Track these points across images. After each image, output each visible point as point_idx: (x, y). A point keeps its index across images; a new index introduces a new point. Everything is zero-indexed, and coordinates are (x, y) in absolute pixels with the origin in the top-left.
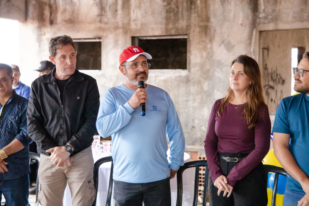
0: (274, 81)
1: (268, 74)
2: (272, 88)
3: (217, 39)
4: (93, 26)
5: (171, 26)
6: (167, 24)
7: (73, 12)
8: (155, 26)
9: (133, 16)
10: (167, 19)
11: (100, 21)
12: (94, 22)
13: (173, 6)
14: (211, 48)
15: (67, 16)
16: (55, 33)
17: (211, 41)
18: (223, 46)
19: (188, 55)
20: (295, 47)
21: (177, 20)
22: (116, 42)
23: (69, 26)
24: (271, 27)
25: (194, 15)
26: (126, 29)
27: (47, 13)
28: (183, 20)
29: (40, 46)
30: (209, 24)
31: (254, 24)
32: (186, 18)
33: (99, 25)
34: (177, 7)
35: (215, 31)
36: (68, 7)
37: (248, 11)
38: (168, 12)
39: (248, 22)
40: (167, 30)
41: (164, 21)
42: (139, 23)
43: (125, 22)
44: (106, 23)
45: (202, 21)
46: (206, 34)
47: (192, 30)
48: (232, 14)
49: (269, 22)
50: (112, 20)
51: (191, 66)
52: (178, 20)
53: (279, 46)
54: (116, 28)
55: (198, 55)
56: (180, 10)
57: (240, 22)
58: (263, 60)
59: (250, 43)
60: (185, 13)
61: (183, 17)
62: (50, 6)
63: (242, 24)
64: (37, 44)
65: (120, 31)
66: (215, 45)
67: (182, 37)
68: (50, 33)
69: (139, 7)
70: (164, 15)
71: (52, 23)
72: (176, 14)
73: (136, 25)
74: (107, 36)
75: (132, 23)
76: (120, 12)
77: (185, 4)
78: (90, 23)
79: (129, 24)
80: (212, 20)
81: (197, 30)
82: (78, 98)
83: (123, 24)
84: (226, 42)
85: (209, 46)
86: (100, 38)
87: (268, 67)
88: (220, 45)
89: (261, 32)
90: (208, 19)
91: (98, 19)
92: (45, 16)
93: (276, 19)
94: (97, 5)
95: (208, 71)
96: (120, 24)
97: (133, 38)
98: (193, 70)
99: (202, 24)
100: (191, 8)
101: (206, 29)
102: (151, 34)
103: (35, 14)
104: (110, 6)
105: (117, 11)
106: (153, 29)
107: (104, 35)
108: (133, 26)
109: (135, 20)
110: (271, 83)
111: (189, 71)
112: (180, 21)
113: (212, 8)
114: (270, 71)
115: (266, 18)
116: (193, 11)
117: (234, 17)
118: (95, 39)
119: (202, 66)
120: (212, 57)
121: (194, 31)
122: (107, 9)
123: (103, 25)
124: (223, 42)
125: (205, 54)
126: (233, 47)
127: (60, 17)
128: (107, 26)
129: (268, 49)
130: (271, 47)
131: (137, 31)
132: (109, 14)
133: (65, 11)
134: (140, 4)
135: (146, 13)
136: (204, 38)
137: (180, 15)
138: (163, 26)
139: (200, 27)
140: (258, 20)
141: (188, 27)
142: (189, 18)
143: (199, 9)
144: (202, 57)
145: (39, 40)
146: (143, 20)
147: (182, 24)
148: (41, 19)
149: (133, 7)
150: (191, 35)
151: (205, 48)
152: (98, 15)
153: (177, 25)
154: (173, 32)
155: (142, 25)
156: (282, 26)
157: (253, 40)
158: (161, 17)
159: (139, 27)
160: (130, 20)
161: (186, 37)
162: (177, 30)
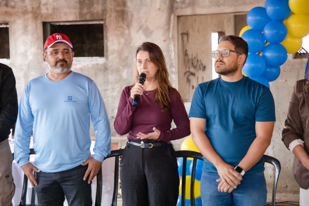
0: (195, 67)
1: (188, 60)
2: (193, 74)
3: (135, 24)
5: (85, 11)
6: (81, 9)
8: (68, 11)
10: (81, 3)
11: (6, 5)
14: (129, 34)
17: (128, 26)
18: (141, 31)
19: (105, 41)
20: (215, 31)
21: (91, 5)
22: (25, 28)
24: (188, 11)
26: (36, 14)
28: (98, 5)
30: (126, 9)
31: (172, 9)
32: (101, 1)
33: (5, 9)
35: (132, 16)
39: (165, 7)
40: (81, 14)
41: (78, 5)
42: (50, 7)
43: (34, 6)
44: (13, 7)
45: (118, 5)
46: (123, 19)
47: (108, 15)
49: (186, 7)
50: (20, 4)
51: (109, 53)
52: (93, 5)
53: (198, 31)
54: (25, 12)
55: (116, 42)
57: (158, 6)
58: (183, 46)
59: (169, 29)
63: (159, 9)
65: (30, 16)
66: (133, 31)
67: (98, 23)
73: (47, 9)
74: (14, 21)
75: (42, 7)
79: (39, 8)
80: (129, 4)
81: (114, 15)
83: (33, 8)
84: (144, 28)
85: (127, 32)
86: (7, 24)
87: (188, 53)
88: (138, 31)
89: (179, 17)
90: (124, 4)
91: (4, 2)
93: (193, 4)
95: (127, 58)
96: (29, 8)
97: (44, 24)
98: (110, 57)
99: (118, 9)
101: (122, 14)
102: (64, 19)
106: (66, 14)
107: (12, 20)
108: (44, 11)
109: (45, 4)
110: (192, 70)
111: (107, 59)
112: (95, 6)
114: (190, 57)
115: (183, 2)
117: (152, 1)
118: (1, 24)
119: (120, 53)
120: (130, 43)
121: (110, 16)
123: (10, 10)
124: (141, 28)
125: (122, 40)
126: (152, 32)
128: (15, 10)
129: (187, 34)
130: (191, 32)
131: (48, 15)
136: (121, 24)
138: (77, 11)
139: (117, 11)
140: (175, 5)
141: (104, 11)
142: (105, 2)
144: (119, 43)
146: (55, 4)
147: (98, 8)
150: (107, 20)
151: (122, 34)
153: (92, 10)
154: (88, 17)
155: (54, 9)
157: (172, 25)
158: (74, 1)
159: (50, 11)
160: (40, 4)
161: (102, 22)
162: (93, 14)
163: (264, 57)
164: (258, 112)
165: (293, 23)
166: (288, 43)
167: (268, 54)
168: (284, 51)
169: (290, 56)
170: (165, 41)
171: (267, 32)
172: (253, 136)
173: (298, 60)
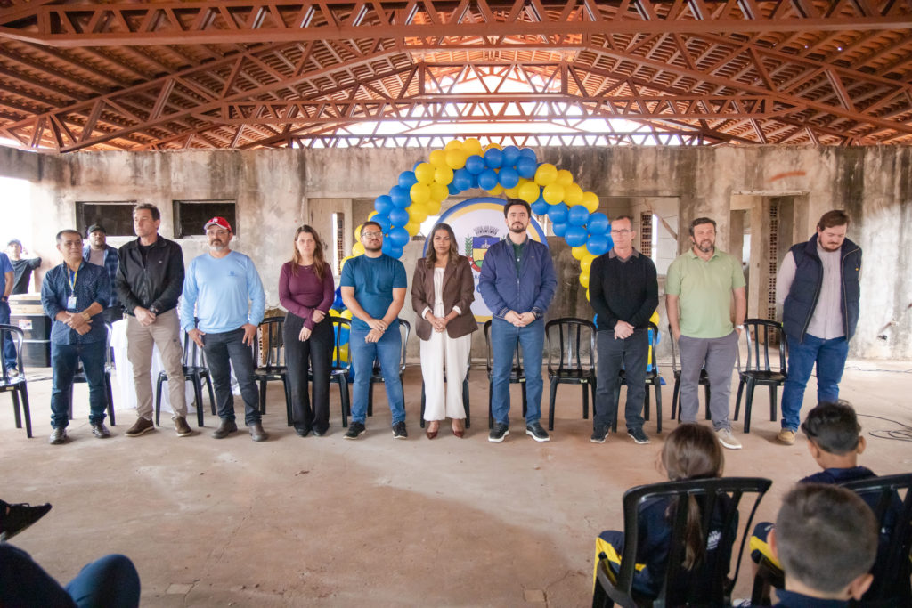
3: (267, 206)
4: (125, 189)
5: (217, 191)
6: (213, 189)
7: (101, 172)
8: (199, 190)
9: (174, 178)
10: (213, 184)
11: (135, 183)
12: (128, 184)
13: (219, 171)
14: (261, 214)
15: (93, 176)
16: (78, 195)
17: (260, 207)
18: (273, 212)
19: (237, 221)
21: (223, 185)
23: (96, 187)
24: (318, 195)
25: (241, 181)
26: (166, 192)
27: (67, 172)
28: (230, 185)
29: (59, 209)
30: (258, 190)
31: (303, 192)
32: (233, 183)
33: (133, 187)
34: (224, 172)
35: (264, 197)
36: (94, 167)
37: (297, 179)
38: (213, 176)
39: (297, 190)
40: (212, 193)
41: (209, 185)
42: (181, 186)
43: (164, 185)
44: (142, 186)
45: (250, 186)
46: (255, 199)
47: (240, 195)
48: (281, 182)
49: (317, 191)
50: (150, 183)
51: (241, 231)
52: (224, 185)
53: (321, 213)
54: (154, 191)
55: (248, 221)
56: (227, 175)
57: (289, 189)
59: (300, 211)
60: (232, 179)
61: (230, 182)
62: (71, 166)
63: (291, 192)
64: (55, 207)
65: (159, 194)
66: (265, 211)
67: (229, 202)
68: (71, 196)
69: (181, 170)
70: (209, 180)
71: (74, 183)
72: (222, 178)
73: (177, 188)
75: (172, 186)
76: (158, 174)
77: (232, 169)
78: (122, 185)
79: (169, 186)
80: (261, 186)
81: (246, 195)
82: (160, 262)
83: (163, 187)
84: (276, 208)
85: (259, 212)
88: (270, 211)
89: (309, 199)
90: (256, 185)
91: (132, 181)
92: (65, 176)
93: (323, 188)
94: (130, 166)
95: (259, 236)
96: (159, 187)
97: (174, 202)
98: (242, 236)
99: (250, 190)
100: (238, 174)
101: (254, 195)
102: (195, 197)
103: (52, 174)
104: (146, 168)
105: (154, 173)
106: (197, 193)
107: (140, 198)
108: (174, 190)
109: (176, 183)
111: (239, 236)
112: (227, 186)
113: (260, 173)
115: (314, 186)
116: (241, 176)
117: (283, 184)
118: (128, 202)
119: (252, 232)
120: (262, 222)
121: (242, 197)
122: (143, 170)
123: (138, 188)
124: (272, 208)
125: (254, 220)
126: (283, 213)
127: (84, 178)
128: (143, 188)
131: (179, 194)
132: (145, 176)
133: (90, 171)
134: (181, 166)
135: (188, 176)
136: (253, 204)
137: (227, 180)
138: (209, 191)
139: (249, 192)
140: (306, 188)
141: (236, 192)
142: (236, 183)
143: (247, 174)
144: (251, 222)
145: (58, 202)
146: (186, 183)
147: (229, 189)
148: (59, 179)
149: (173, 170)
150: (239, 201)
151: (254, 214)
152: (132, 177)
153: (224, 190)
154: (220, 197)
155: (185, 188)
156: (328, 195)
157: (303, 207)
158: (205, 181)
159: (181, 191)
160: (170, 183)
161: (232, 202)
162: (224, 194)
163: (389, 238)
164: (396, 281)
165: (413, 211)
166: (409, 227)
167: (393, 236)
168: (406, 233)
169: (410, 238)
170: (296, 221)
171: (393, 217)
172: (391, 299)
173: (416, 242)
